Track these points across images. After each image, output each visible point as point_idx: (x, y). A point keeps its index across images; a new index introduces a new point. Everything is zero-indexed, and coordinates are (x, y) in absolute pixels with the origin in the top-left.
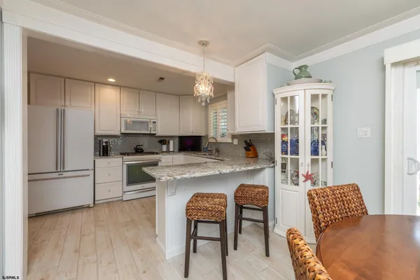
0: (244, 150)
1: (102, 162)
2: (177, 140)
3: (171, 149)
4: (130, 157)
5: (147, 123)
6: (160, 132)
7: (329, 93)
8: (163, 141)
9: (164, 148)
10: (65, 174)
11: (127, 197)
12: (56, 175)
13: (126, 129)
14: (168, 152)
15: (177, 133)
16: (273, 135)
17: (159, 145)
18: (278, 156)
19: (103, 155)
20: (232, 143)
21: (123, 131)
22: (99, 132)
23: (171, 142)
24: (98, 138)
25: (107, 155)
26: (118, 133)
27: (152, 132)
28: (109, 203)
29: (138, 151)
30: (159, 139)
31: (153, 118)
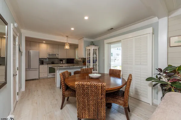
0: (83, 63)
1: (41, 66)
2: (66, 60)
4: (50, 65)
5: (55, 55)
7: (97, 49)
10: (31, 70)
11: (49, 77)
15: (65, 58)
16: (86, 58)
17: (60, 61)
18: (87, 63)
19: (42, 64)
21: (48, 57)
22: (40, 57)
24: (40, 59)
26: (46, 58)
27: (57, 57)
28: (44, 79)
29: (53, 63)
30: (60, 60)
31: (58, 53)
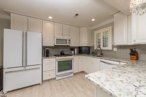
1: (46, 60)
3: (76, 53)
4: (59, 58)
6: (72, 45)
8: (72, 49)
9: (73, 52)
12: (22, 68)
13: (57, 43)
14: (74, 54)
15: (79, 46)
19: (46, 57)
20: (112, 50)
22: (44, 45)
23: (76, 50)
24: (44, 48)
25: (48, 57)
26: (53, 45)
27: (68, 45)
29: (62, 54)
31: (69, 38)
